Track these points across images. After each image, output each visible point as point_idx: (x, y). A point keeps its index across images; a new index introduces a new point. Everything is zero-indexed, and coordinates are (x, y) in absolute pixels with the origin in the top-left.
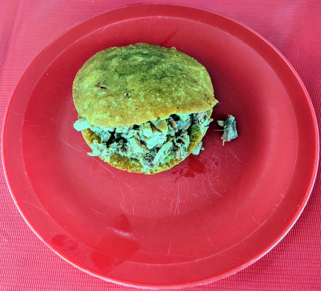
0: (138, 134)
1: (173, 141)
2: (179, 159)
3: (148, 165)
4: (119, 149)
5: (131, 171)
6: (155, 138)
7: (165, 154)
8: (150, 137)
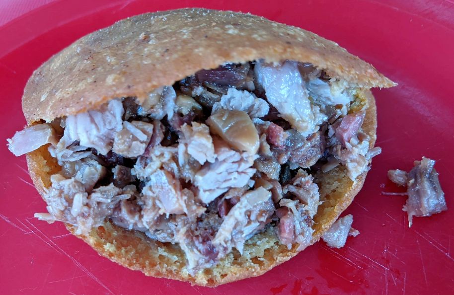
0: (175, 158)
1: (272, 190)
2: (290, 247)
3: (200, 251)
4: (122, 203)
5: (153, 274)
6: (223, 168)
7: (249, 222)
8: (207, 164)
